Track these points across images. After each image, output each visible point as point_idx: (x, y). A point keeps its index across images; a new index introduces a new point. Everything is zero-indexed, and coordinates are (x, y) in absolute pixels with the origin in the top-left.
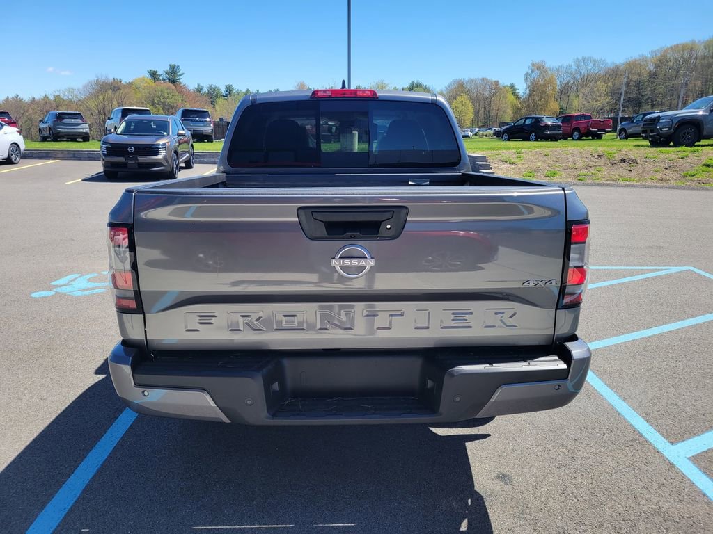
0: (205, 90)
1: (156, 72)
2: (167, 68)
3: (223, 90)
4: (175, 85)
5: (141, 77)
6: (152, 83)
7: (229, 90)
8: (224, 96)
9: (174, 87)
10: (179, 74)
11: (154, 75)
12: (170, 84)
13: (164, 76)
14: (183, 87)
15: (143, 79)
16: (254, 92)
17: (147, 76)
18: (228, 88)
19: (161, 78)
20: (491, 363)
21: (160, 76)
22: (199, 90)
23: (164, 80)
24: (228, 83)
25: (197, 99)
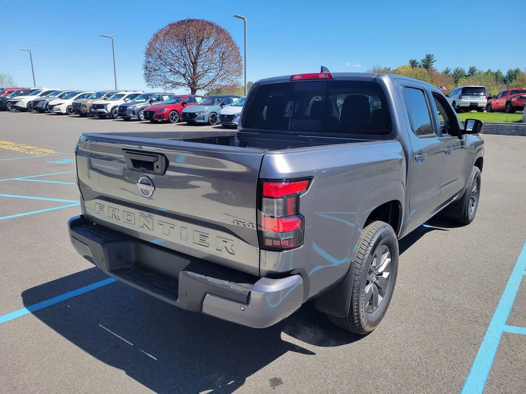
0: (452, 72)
1: (416, 61)
2: (424, 57)
3: (467, 72)
4: (427, 70)
5: (403, 65)
6: (411, 69)
7: (472, 71)
8: (467, 76)
9: (426, 72)
10: (432, 61)
11: (413, 64)
12: (424, 69)
13: (421, 63)
14: (435, 71)
15: (404, 67)
16: (495, 71)
17: (408, 64)
18: (471, 70)
19: (418, 65)
20: (206, 276)
21: (417, 63)
22: (447, 72)
23: (420, 66)
24: (472, 66)
25: (443, 79)
